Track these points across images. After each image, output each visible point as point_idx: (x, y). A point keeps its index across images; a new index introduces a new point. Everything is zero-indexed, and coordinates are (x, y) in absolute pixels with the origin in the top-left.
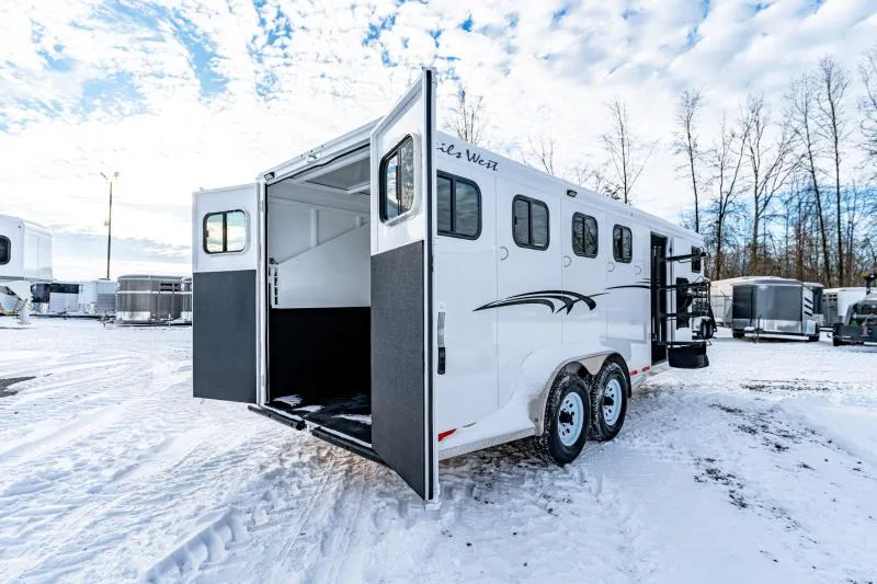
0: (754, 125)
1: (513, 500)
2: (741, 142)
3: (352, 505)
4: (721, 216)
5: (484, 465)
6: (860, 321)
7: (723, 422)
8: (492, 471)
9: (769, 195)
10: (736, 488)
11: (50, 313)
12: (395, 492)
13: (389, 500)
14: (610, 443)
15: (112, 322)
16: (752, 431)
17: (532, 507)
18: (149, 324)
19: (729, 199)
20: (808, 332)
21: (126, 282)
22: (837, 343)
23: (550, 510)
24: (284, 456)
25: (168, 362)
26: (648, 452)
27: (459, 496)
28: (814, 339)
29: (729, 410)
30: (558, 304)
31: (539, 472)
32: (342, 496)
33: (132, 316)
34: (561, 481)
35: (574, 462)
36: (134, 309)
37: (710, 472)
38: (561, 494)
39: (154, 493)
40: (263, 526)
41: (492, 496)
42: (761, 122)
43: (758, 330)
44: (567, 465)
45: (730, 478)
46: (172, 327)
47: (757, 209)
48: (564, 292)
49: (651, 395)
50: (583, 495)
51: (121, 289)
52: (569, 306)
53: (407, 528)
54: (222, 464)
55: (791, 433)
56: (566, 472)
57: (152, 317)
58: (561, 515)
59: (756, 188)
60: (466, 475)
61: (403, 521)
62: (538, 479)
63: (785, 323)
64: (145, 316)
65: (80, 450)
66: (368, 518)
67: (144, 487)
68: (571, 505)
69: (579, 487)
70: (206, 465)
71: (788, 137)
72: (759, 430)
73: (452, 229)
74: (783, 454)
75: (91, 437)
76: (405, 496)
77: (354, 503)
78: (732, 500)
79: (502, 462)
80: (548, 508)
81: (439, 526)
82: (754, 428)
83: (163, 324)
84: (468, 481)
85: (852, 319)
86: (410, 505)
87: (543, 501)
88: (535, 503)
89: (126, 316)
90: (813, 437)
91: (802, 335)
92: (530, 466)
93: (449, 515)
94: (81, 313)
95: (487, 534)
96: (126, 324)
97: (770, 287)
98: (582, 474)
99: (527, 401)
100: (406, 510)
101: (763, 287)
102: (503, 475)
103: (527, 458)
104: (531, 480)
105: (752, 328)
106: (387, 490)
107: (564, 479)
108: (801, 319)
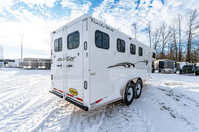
0: (163, 27)
1: (117, 117)
2: (160, 31)
3: (75, 119)
4: (156, 47)
5: (109, 106)
6: (185, 69)
7: (163, 93)
8: (111, 107)
9: (166, 42)
10: (171, 112)
11: (8, 66)
12: (87, 115)
13: (85, 117)
14: (138, 99)
15: (22, 69)
16: (170, 95)
17: (122, 119)
18: (31, 69)
19: (157, 43)
20: (174, 71)
21: (25, 60)
22: (180, 74)
23: (127, 119)
24: (58, 104)
25: (33, 78)
26: (147, 101)
27: (103, 116)
28: (175, 73)
29: (163, 90)
30: (127, 66)
31: (123, 108)
32: (73, 116)
33: (27, 67)
34: (128, 110)
35: (131, 105)
36: (27, 66)
37: (164, 107)
38: (129, 114)
39: (22, 116)
40: (51, 127)
41: (112, 115)
42: (165, 26)
43: (164, 71)
44: (129, 106)
45: (169, 109)
46: (36, 70)
47: (163, 45)
48: (128, 63)
49: (145, 86)
50: (135, 115)
51: (24, 61)
52: (129, 66)
53: (90, 127)
54: (42, 106)
55: (179, 96)
56: (129, 108)
57: (31, 67)
58: (130, 121)
59: (163, 41)
60: (104, 109)
61: (89, 124)
62: (122, 110)
63: (170, 69)
64: (30, 67)
65: (5, 103)
66: (80, 123)
67: (20, 114)
68: (132, 118)
69: (133, 112)
70: (38, 107)
71: (170, 30)
72: (171, 95)
73: (102, 47)
74: (179, 102)
75: (9, 99)
76: (90, 116)
77: (76, 118)
78: (171, 115)
79: (113, 105)
80: (126, 119)
81: (99, 126)
82: (170, 94)
83: (34, 69)
84: (105, 111)
85: (184, 69)
86: (91, 119)
87: (125, 117)
88: (123, 117)
89: (25, 67)
90: (184, 97)
91: (173, 72)
92: (120, 106)
93: (101, 122)
94: (15, 66)
95: (112, 128)
96: (26, 69)
97: (167, 62)
98: (133, 108)
99: (120, 90)
100: (90, 120)
101: (165, 62)
102: (114, 109)
103: (119, 103)
104: (121, 110)
105: (163, 70)
106: (85, 114)
107: (129, 110)
108: (173, 69)
